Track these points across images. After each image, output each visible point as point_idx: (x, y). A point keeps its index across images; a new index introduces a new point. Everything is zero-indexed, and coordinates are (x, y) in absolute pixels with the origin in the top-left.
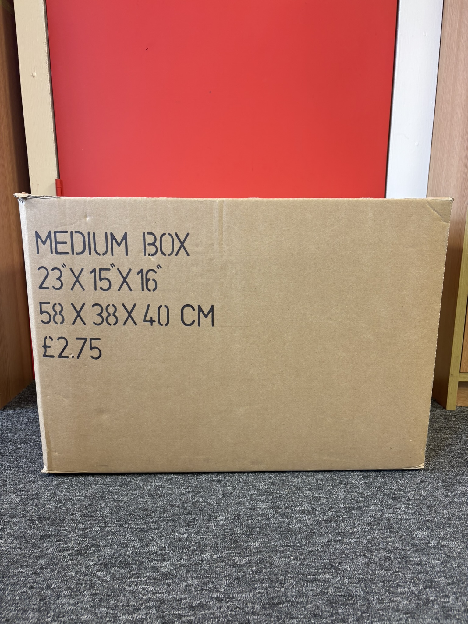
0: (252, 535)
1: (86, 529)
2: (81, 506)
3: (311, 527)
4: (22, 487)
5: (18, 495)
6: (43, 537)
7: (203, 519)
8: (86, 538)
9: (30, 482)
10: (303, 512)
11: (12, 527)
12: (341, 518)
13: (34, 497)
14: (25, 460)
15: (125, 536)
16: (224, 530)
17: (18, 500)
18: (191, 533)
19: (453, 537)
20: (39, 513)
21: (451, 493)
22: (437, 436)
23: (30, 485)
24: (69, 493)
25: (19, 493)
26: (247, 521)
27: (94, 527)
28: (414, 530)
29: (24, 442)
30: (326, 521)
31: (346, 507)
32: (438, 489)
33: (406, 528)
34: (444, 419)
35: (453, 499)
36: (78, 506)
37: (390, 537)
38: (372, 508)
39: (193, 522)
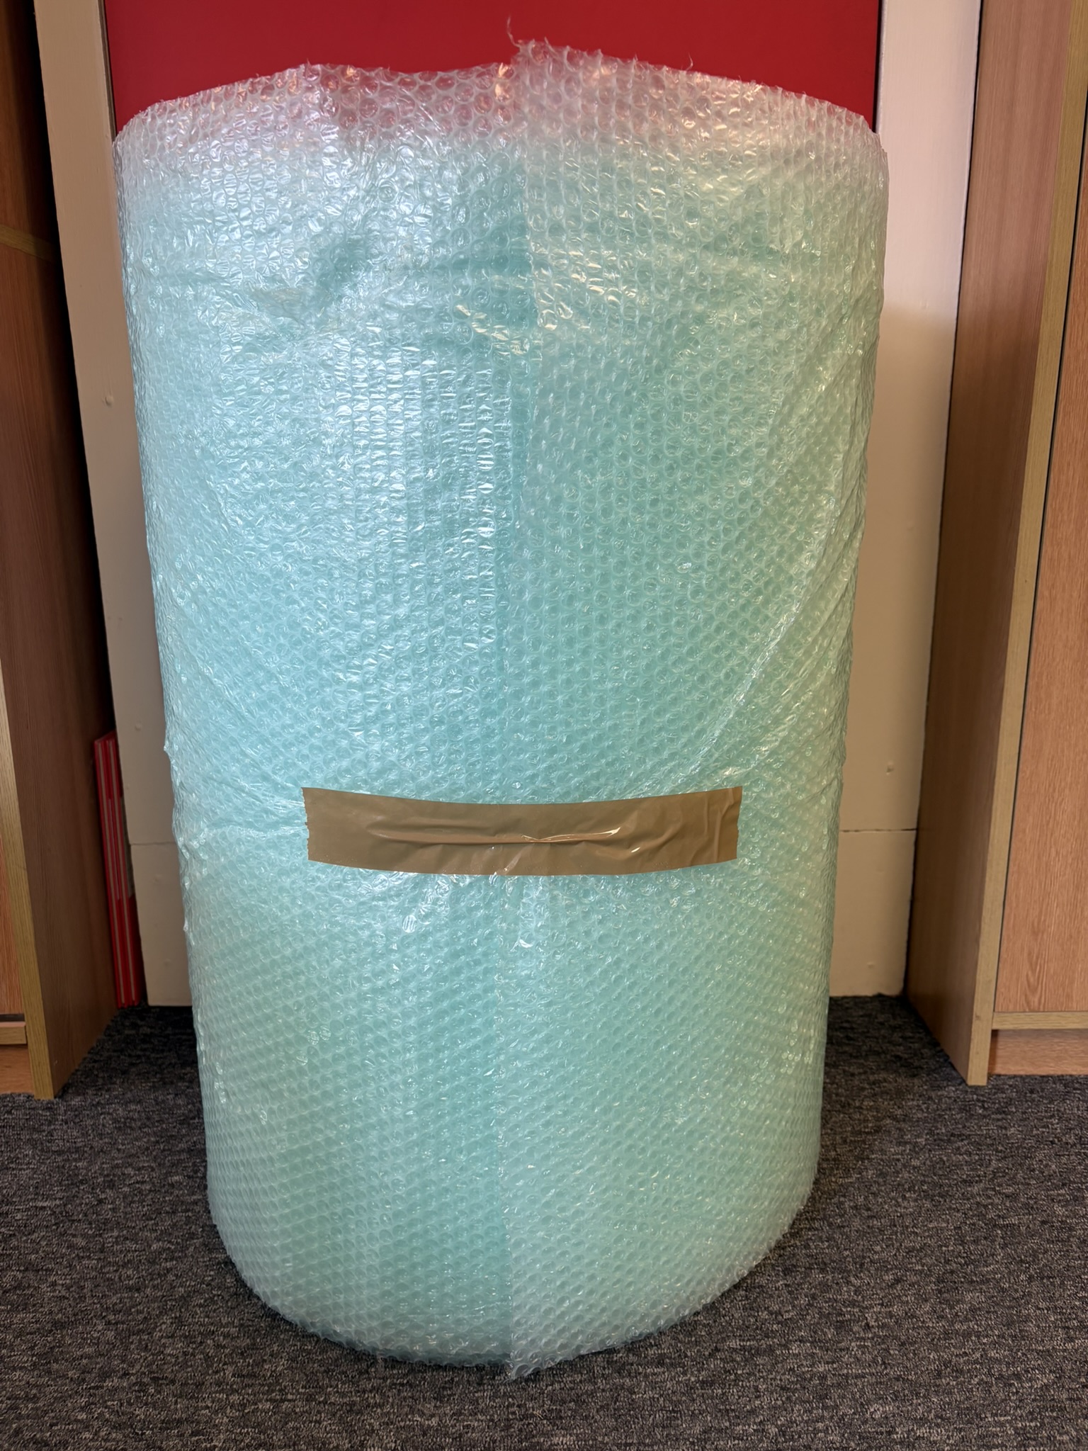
0: (561, 1418)
1: (244, 1406)
2: (234, 1351)
3: (674, 1398)
4: (116, 1304)
5: (109, 1323)
6: (167, 1425)
7: (468, 1381)
8: (247, 1427)
9: (130, 1289)
10: (660, 1362)
11: (106, 1402)
12: (732, 1377)
13: (141, 1326)
14: (115, 1233)
15: (319, 1422)
16: (508, 1406)
17: (111, 1335)
18: (445, 1414)
19: (941, 1417)
20: (154, 1367)
21: (952, 1308)
22: (941, 1159)
23: (131, 1298)
24: (208, 1317)
25: (111, 1317)
26: (552, 1385)
27: (261, 1401)
28: (869, 1402)
29: (111, 1185)
30: (703, 1382)
31: (743, 1348)
32: (926, 1301)
33: (853, 1398)
34: (961, 1110)
35: (952, 1324)
36: (227, 1351)
37: (822, 1419)
38: (795, 1349)
39: (451, 1389)
